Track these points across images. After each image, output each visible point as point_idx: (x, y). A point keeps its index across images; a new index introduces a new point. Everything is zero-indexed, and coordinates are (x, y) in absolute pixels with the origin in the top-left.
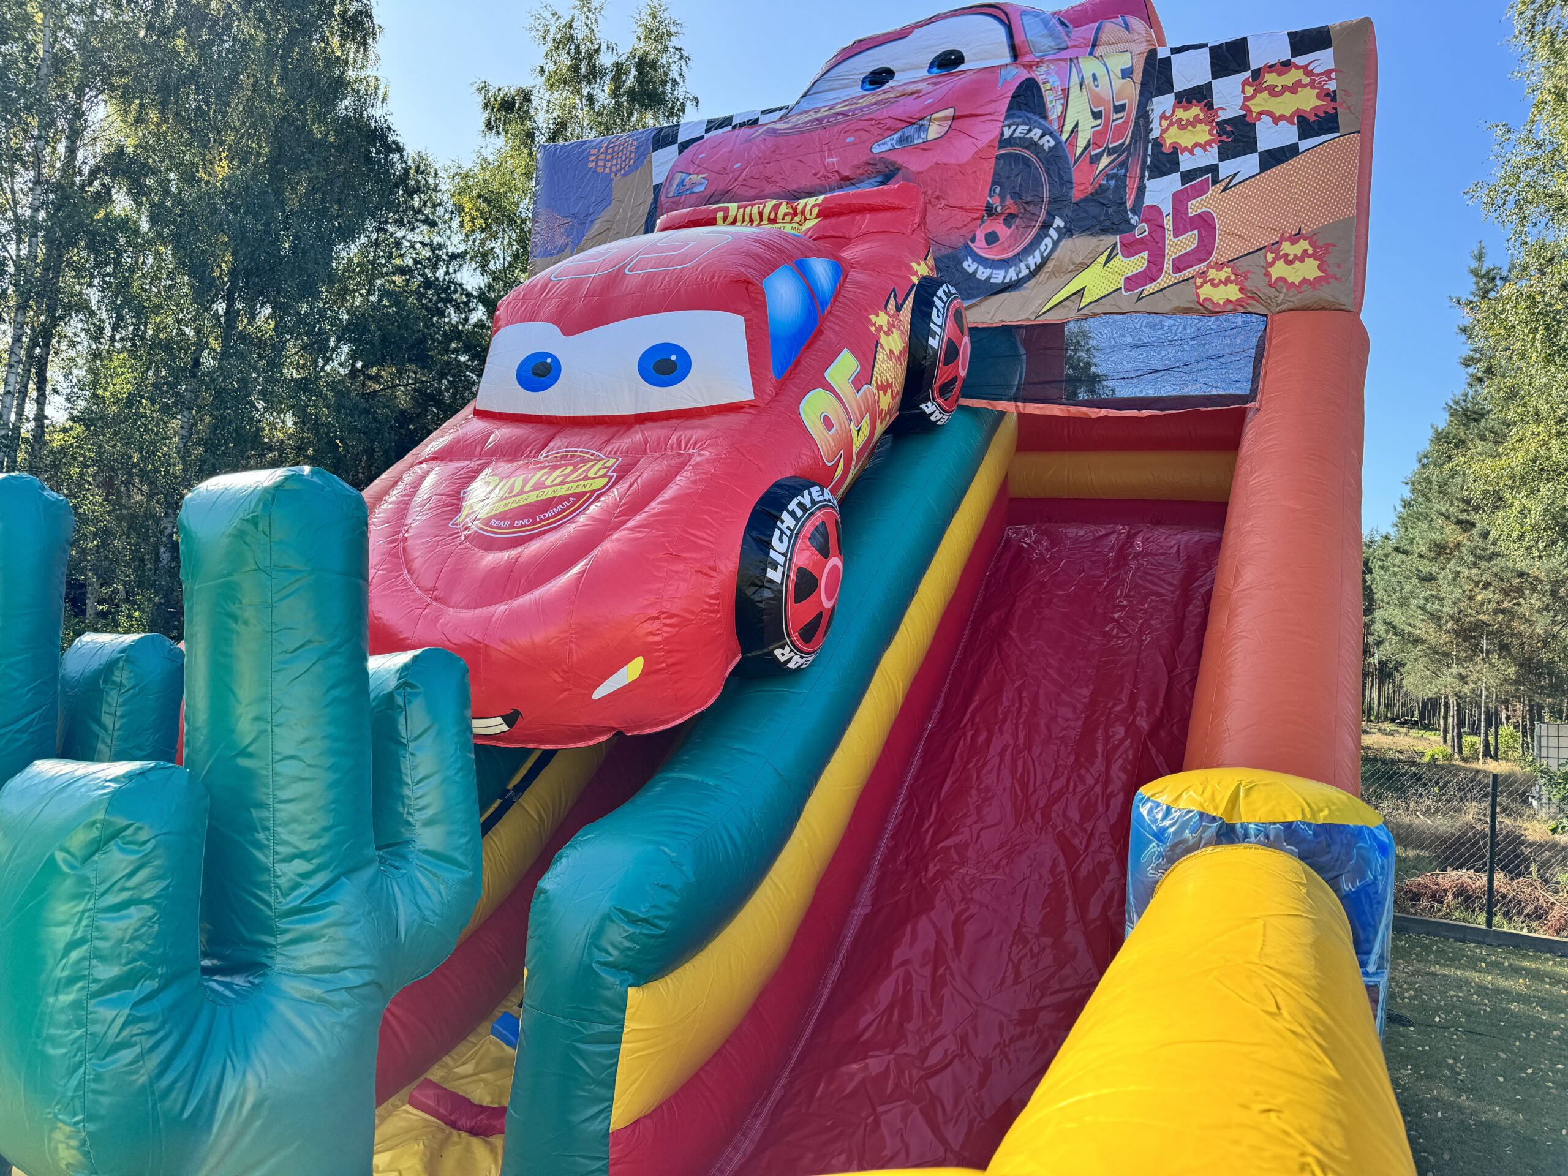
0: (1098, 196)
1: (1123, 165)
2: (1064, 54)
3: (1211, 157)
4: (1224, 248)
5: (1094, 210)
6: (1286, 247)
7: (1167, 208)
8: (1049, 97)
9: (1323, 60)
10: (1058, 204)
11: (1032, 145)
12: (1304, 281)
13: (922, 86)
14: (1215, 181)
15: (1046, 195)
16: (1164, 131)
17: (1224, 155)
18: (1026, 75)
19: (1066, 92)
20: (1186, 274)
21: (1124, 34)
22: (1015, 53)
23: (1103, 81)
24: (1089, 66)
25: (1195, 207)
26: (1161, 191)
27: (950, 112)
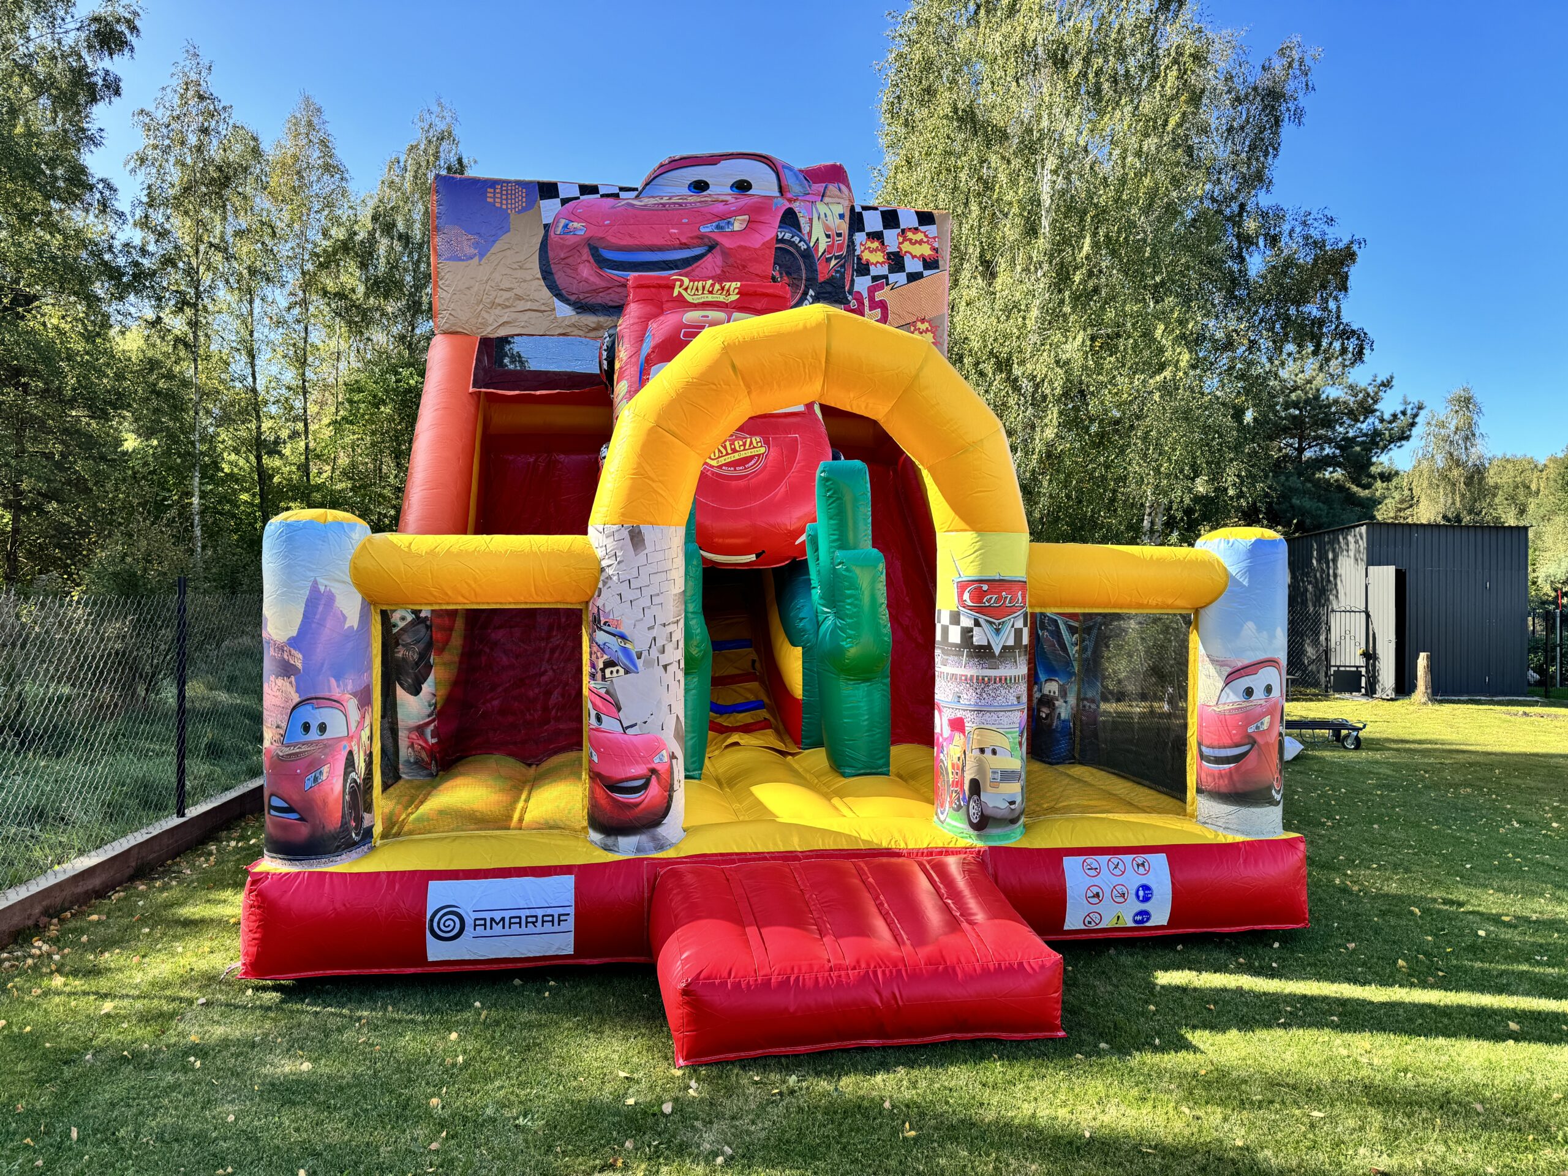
0: (831, 282)
1: (843, 266)
2: (808, 198)
3: (884, 270)
4: (892, 321)
5: (829, 289)
6: (919, 325)
7: (865, 294)
8: (802, 221)
9: (932, 230)
10: (811, 282)
11: (793, 244)
13: (728, 198)
14: (887, 284)
15: (804, 276)
16: (862, 252)
17: (891, 271)
18: (788, 205)
19: (811, 220)
21: (838, 193)
22: (782, 190)
23: (830, 218)
24: (821, 208)
25: (879, 296)
26: (862, 284)
27: (746, 217)
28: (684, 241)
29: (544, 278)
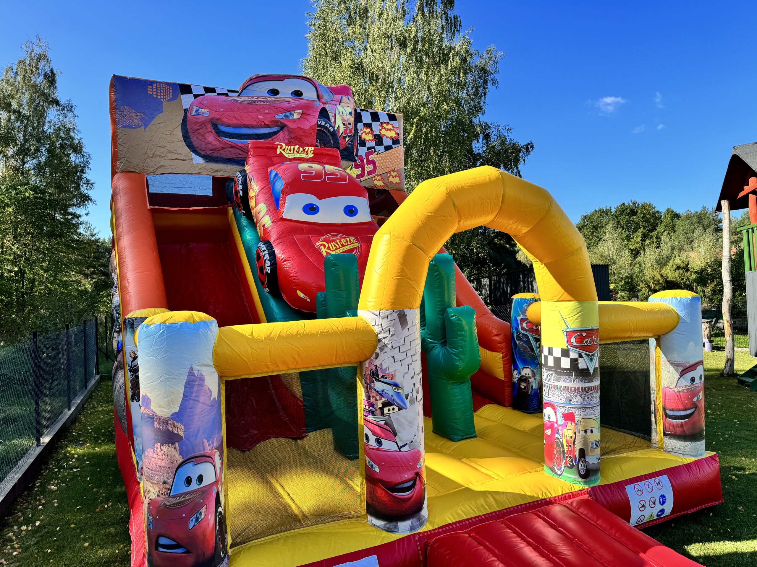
0: (346, 149)
1: (352, 141)
2: (332, 102)
3: (373, 144)
4: (379, 171)
5: (346, 153)
6: (392, 173)
7: (364, 157)
8: (330, 115)
9: (395, 124)
11: (326, 128)
13: (290, 100)
14: (375, 152)
16: (362, 134)
17: (376, 145)
18: (322, 106)
19: (335, 115)
20: (371, 176)
21: (347, 101)
22: (318, 97)
23: (345, 114)
24: (340, 108)
25: (371, 158)
26: (362, 151)
27: (300, 111)
28: (267, 123)
29: (185, 141)
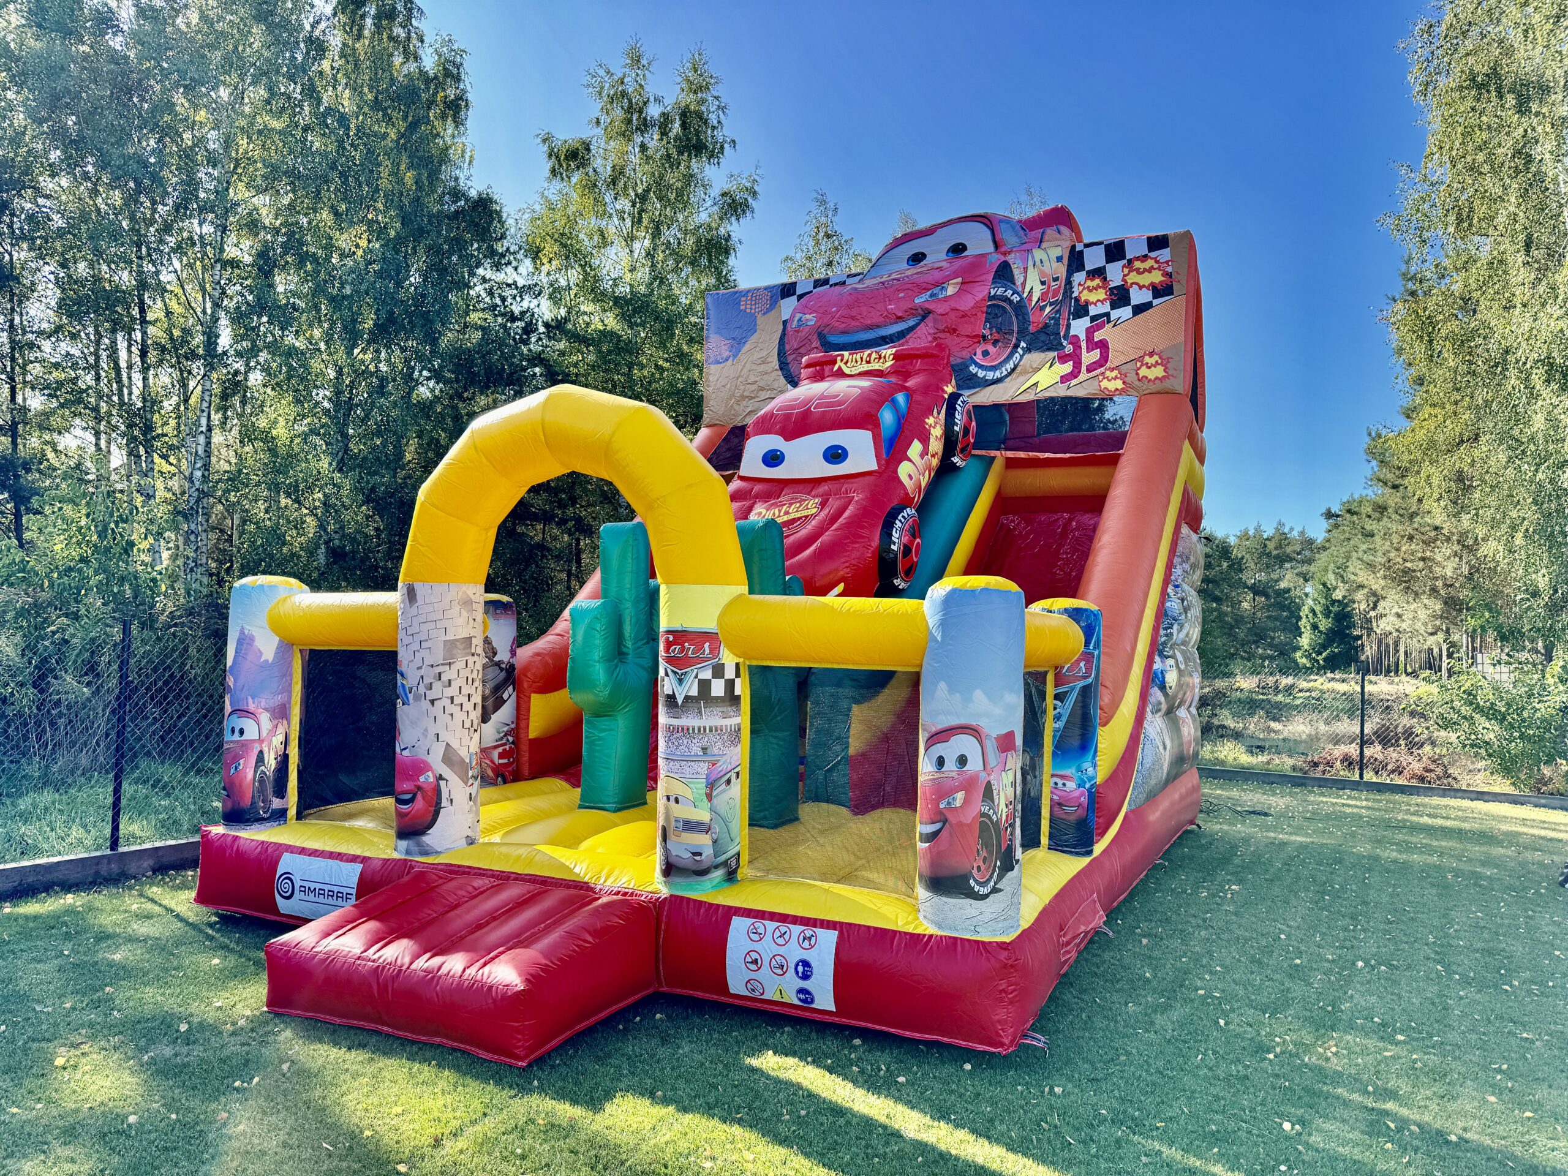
0: (1044, 330)
2: (1025, 247)
3: (1106, 308)
4: (1114, 360)
5: (1043, 337)
6: (1147, 359)
7: (1083, 337)
8: (1016, 272)
9: (1164, 254)
10: (1022, 333)
11: (1007, 300)
12: (1157, 378)
13: (943, 264)
14: (1109, 321)
15: (1015, 329)
16: (1080, 293)
17: (1113, 307)
18: (1003, 259)
19: (1026, 269)
20: (1094, 373)
21: (1058, 236)
22: (997, 245)
24: (1038, 254)
25: (1098, 336)
26: (1080, 327)
27: (959, 280)
28: (899, 314)
29: (781, 369)
